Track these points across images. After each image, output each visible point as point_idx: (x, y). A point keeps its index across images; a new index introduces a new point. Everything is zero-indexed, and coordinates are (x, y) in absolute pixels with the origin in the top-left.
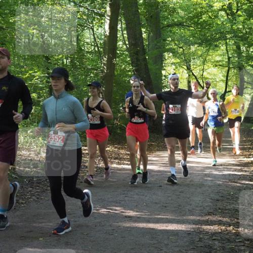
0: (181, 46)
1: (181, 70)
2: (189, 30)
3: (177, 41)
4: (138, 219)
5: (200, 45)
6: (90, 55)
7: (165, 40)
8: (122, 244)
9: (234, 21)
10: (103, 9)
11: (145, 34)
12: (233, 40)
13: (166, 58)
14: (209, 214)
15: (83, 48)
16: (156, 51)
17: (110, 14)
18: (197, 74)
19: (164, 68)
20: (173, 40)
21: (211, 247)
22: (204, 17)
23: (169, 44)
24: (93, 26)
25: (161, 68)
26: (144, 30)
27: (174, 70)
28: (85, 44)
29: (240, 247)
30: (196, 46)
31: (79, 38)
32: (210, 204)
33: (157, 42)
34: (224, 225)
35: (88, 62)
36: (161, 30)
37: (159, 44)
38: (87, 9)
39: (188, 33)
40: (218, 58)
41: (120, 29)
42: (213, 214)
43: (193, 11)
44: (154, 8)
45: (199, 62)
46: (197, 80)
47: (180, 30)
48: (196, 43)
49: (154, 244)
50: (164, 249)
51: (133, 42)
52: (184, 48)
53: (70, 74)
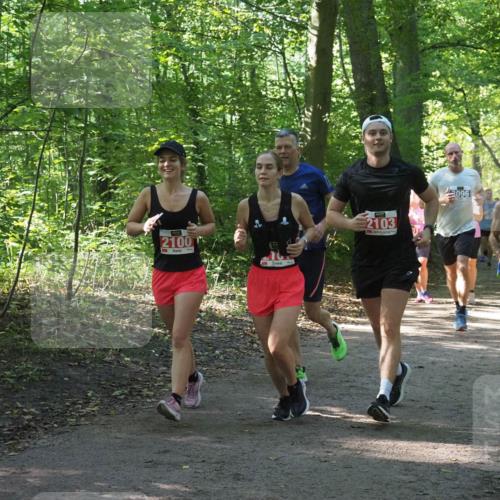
0: (461, 86)
1: (460, 135)
2: (477, 55)
3: (453, 76)
6: (278, 105)
7: (428, 75)
8: (346, 480)
10: (304, 15)
11: (387, 64)
13: (430, 112)
15: (264, 93)
16: (409, 98)
17: (317, 24)
18: (493, 142)
19: (426, 131)
20: (443, 76)
23: (436, 84)
24: (284, 49)
25: (420, 131)
26: (387, 55)
27: (446, 135)
28: (268, 83)
30: (490, 86)
31: (257, 72)
33: (413, 80)
35: (274, 121)
36: (420, 56)
37: (415, 84)
38: (273, 14)
39: (475, 61)
41: (338, 55)
43: (485, 17)
44: (406, 11)
45: (496, 118)
46: (493, 156)
47: (458, 56)
48: (491, 81)
49: (411, 482)
50: (430, 492)
51: (363, 80)
52: (466, 92)
53: (239, 143)
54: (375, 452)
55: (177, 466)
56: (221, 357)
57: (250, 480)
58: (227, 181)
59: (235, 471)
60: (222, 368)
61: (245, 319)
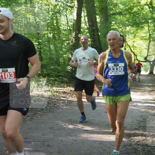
0: (121, 27)
2: (126, 17)
4: (92, 132)
5: (133, 26)
6: (65, 31)
7: (111, 23)
8: (82, 146)
9: (153, 12)
10: (73, 3)
11: (98, 19)
12: (153, 23)
14: (136, 129)
15: (60, 27)
16: (105, 30)
17: (77, 7)
18: (130, 44)
20: (116, 23)
21: (136, 149)
22: (135, 9)
23: (113, 26)
24: (67, 14)
26: (98, 17)
29: (154, 150)
30: (130, 27)
31: (58, 21)
32: (136, 123)
33: (106, 24)
34: (145, 136)
35: (63, 36)
36: (109, 17)
38: (63, 3)
39: (125, 19)
40: (143, 35)
41: (84, 16)
42: (138, 130)
43: (128, 5)
44: (104, 3)
45: (131, 37)
46: (130, 48)
47: (120, 17)
48: (130, 25)
49: (102, 147)
50: (108, 150)
51: (91, 24)
52: (122, 28)
53: (52, 43)
54: (91, 138)
55: (30, 142)
56: (45, 109)
57: (53, 147)
58: (48, 55)
59: (48, 144)
60: (45, 112)
61: (53, 97)
